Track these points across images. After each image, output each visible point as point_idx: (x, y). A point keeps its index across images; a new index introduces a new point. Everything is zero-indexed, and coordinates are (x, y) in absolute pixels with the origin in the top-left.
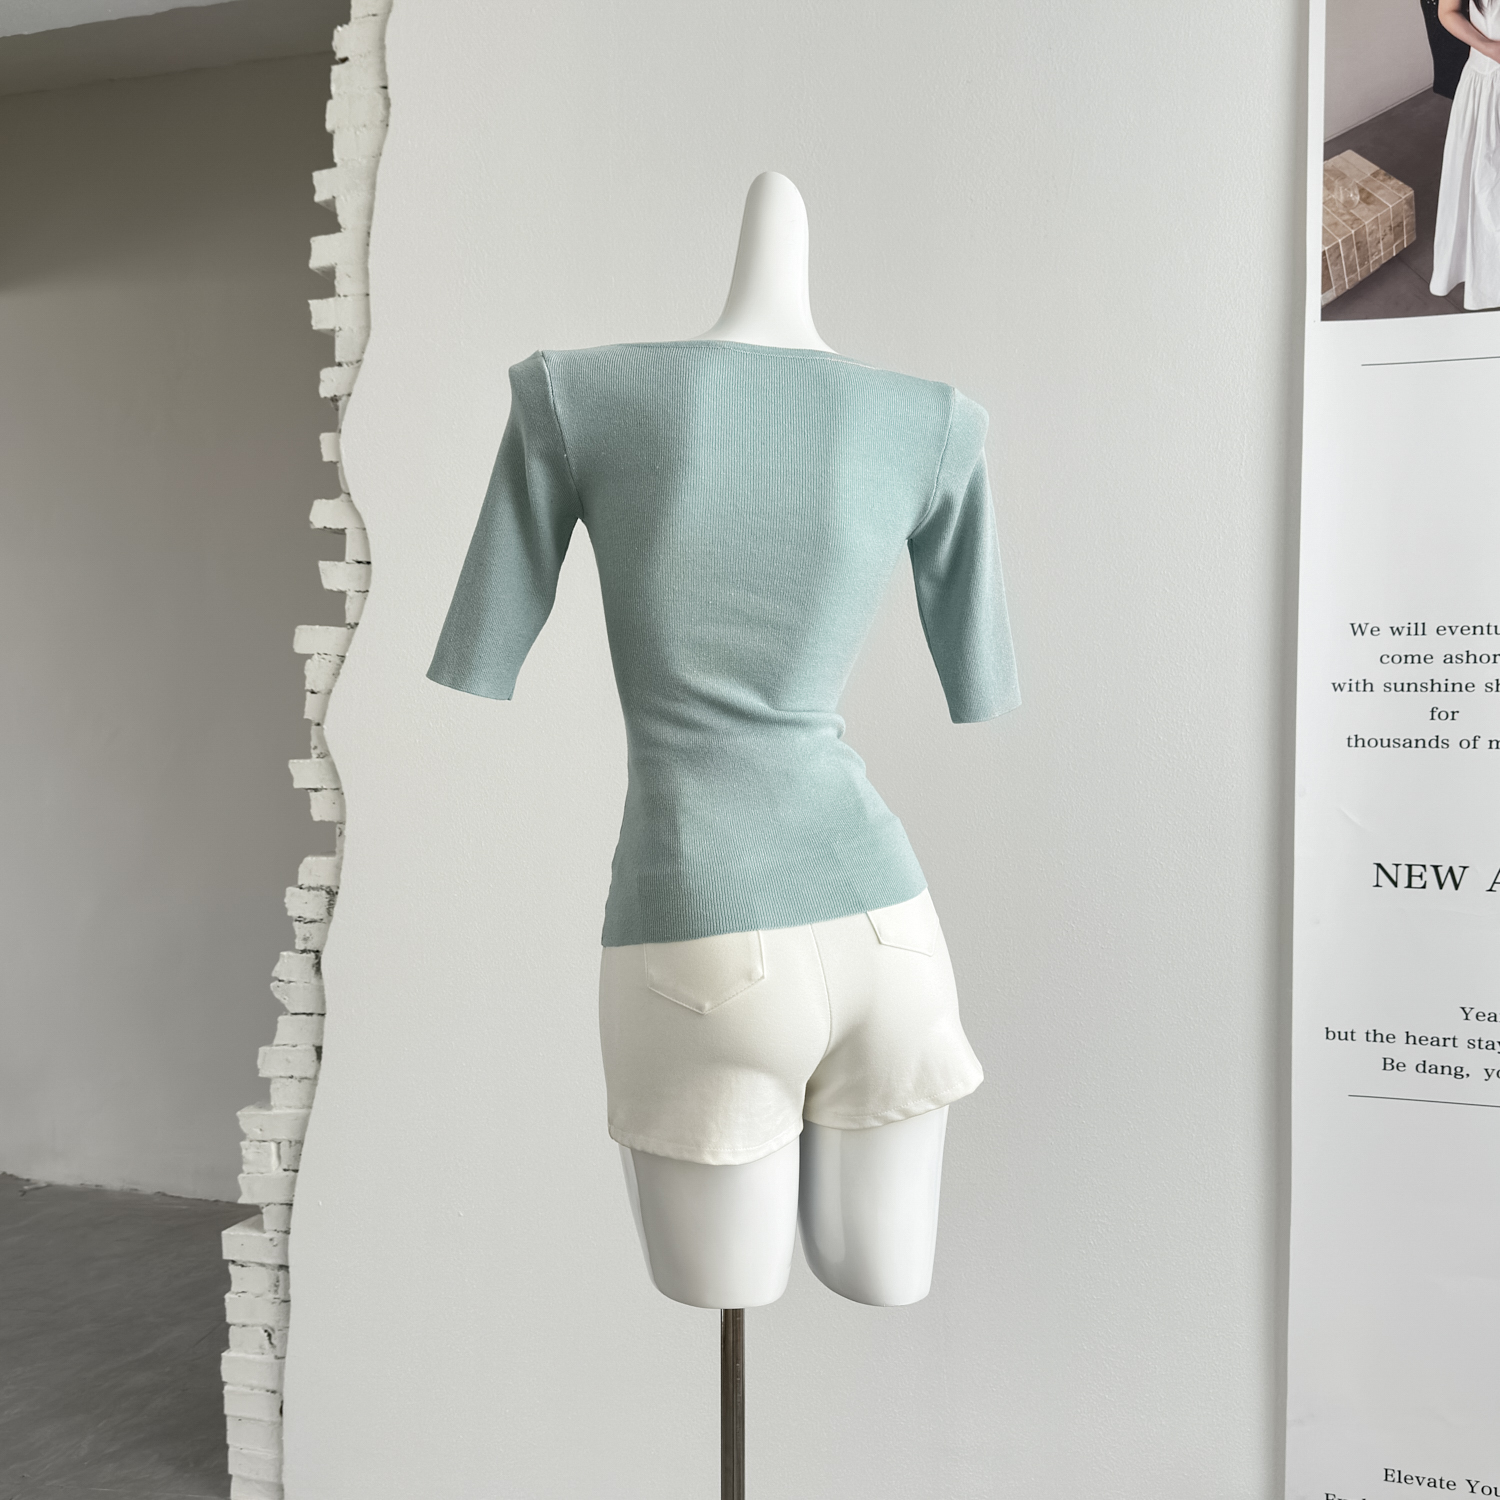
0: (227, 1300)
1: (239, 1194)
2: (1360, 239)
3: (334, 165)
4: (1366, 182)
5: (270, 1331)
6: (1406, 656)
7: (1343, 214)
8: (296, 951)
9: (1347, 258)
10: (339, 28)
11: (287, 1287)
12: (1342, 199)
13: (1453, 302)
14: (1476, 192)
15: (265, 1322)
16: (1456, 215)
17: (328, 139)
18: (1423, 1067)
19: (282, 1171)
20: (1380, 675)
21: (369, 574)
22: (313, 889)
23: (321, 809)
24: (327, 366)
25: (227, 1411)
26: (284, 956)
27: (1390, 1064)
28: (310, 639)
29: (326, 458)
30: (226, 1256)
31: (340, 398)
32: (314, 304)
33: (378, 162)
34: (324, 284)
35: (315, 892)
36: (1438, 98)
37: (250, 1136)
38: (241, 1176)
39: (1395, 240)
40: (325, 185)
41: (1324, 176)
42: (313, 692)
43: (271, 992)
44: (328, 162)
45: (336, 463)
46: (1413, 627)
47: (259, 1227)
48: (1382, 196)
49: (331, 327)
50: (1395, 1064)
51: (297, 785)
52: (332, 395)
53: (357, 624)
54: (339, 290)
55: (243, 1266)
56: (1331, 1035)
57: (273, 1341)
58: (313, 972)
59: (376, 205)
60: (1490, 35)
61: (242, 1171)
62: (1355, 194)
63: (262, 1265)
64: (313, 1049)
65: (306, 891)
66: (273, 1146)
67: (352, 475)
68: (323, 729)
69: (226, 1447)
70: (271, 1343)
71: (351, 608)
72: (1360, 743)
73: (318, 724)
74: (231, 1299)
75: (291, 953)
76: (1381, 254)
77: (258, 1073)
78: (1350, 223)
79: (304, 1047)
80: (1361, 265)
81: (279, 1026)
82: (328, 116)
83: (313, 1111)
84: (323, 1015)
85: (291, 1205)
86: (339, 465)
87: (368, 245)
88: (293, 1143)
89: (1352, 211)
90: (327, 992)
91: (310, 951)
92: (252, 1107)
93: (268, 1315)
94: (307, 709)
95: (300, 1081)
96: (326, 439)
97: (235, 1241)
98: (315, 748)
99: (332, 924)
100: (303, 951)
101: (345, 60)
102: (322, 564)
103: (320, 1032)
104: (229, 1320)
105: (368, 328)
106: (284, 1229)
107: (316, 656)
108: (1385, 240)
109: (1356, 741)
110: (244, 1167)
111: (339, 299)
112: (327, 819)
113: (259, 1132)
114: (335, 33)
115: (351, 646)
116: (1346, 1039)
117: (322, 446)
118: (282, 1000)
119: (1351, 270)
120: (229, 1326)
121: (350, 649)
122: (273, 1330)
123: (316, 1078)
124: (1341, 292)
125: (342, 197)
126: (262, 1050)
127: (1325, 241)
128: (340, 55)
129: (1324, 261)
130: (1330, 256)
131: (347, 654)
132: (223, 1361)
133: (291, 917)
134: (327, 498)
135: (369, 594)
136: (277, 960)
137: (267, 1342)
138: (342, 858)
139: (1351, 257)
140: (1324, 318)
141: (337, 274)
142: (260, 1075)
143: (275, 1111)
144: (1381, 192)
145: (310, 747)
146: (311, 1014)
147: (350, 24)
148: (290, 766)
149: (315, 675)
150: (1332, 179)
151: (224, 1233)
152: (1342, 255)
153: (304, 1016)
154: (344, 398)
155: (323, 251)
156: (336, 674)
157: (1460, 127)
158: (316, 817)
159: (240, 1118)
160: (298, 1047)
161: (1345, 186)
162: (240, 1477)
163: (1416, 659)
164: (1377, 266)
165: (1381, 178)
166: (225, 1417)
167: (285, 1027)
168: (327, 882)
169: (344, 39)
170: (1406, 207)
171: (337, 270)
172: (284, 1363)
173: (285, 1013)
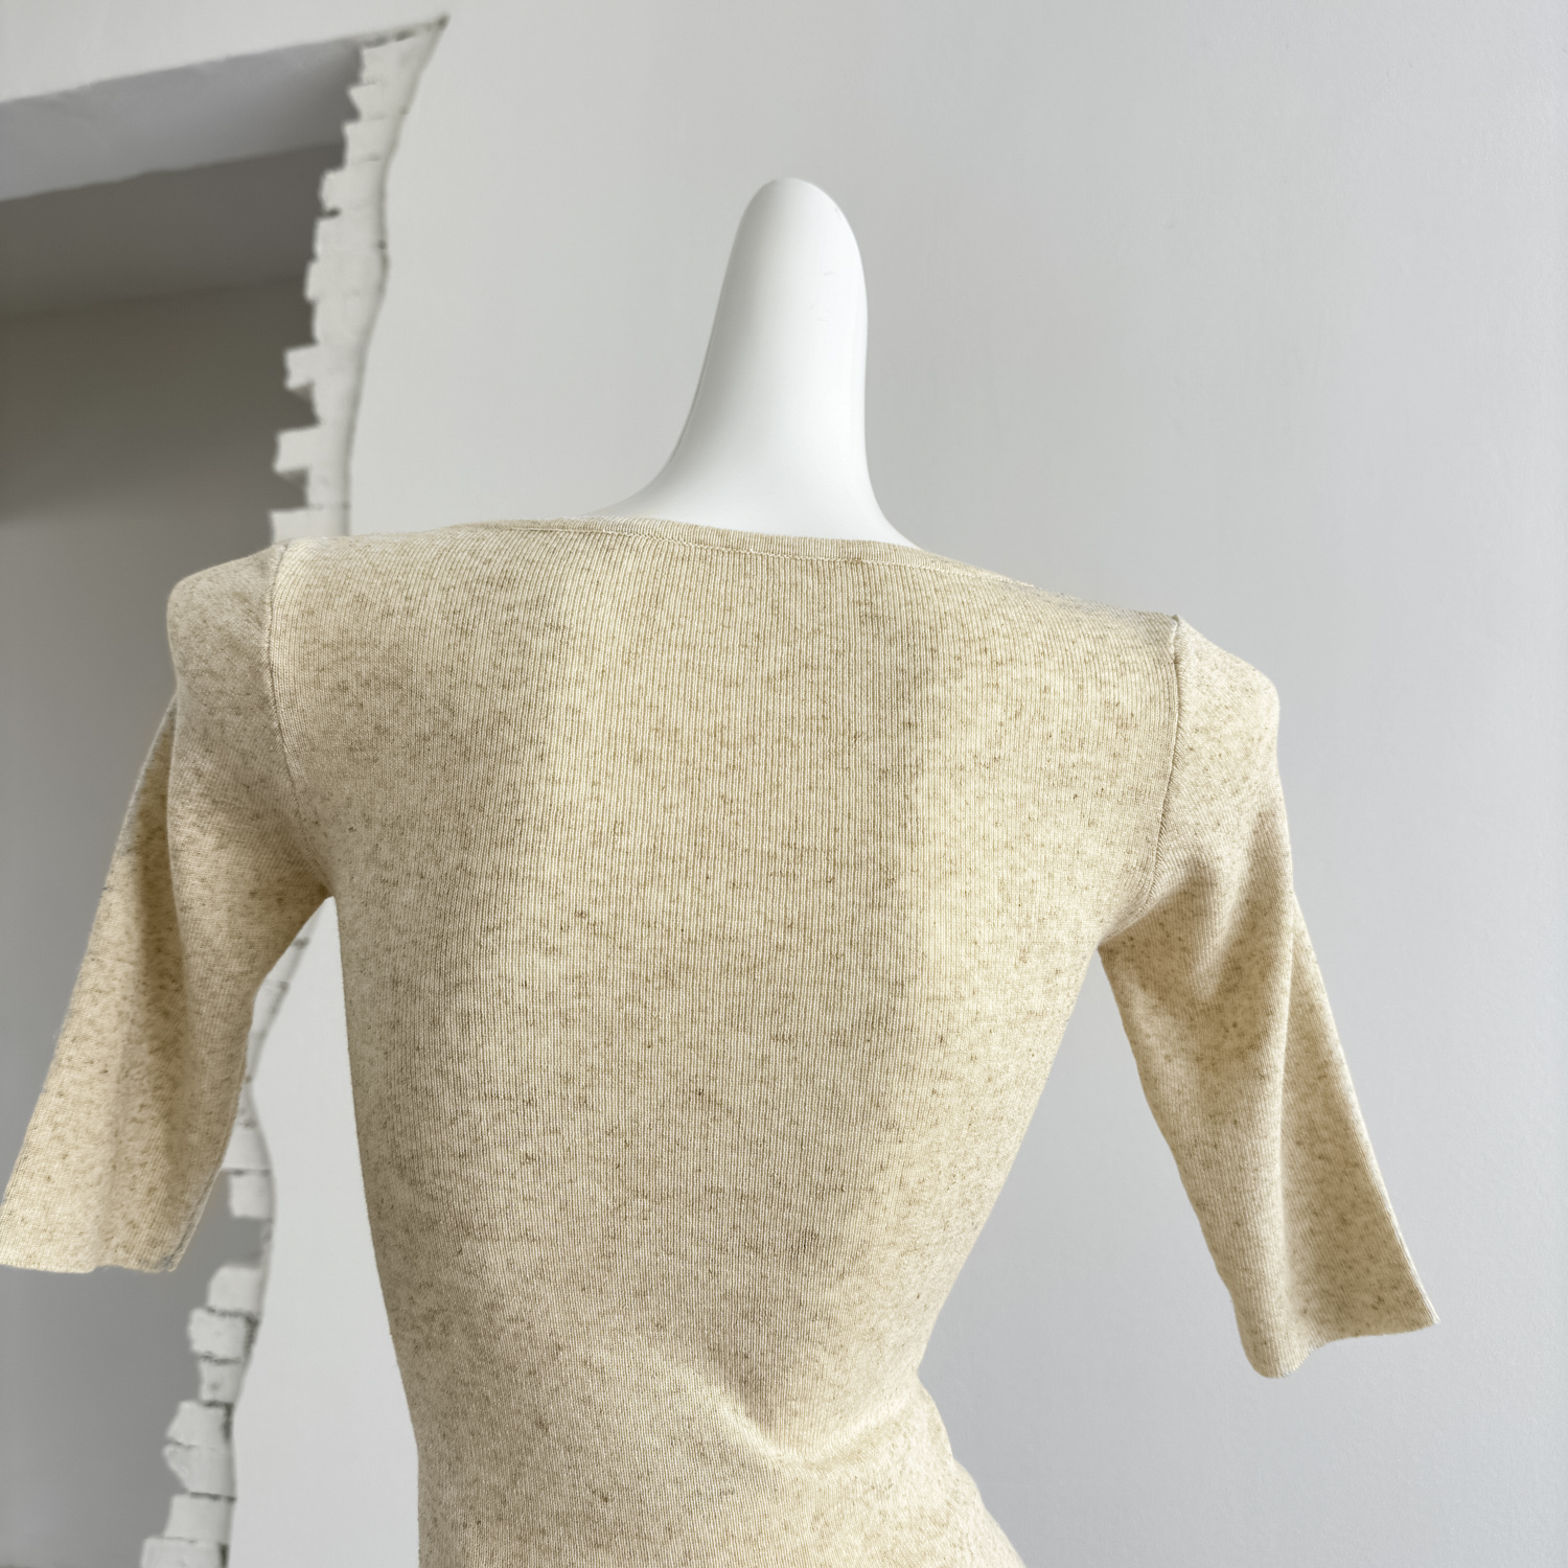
3: (313, 342)
8: (201, 1403)
10: (330, 174)
17: (308, 309)
22: (228, 1314)
23: (243, 1201)
26: (183, 1409)
32: (278, 517)
34: (292, 490)
35: (230, 1320)
40: (301, 367)
44: (305, 337)
54: (310, 499)
58: (219, 1436)
59: (363, 392)
64: (217, 1549)
65: (218, 1317)
75: (194, 1406)
79: (205, 1544)
81: (175, 1508)
82: (310, 281)
84: (231, 1500)
87: (351, 439)
90: (238, 1469)
91: (220, 1405)
99: (251, 1369)
100: (211, 1404)
101: (334, 213)
103: (226, 1525)
115: (297, 971)
118: (179, 1472)
121: (295, 976)
125: (321, 382)
126: (150, 1544)
128: (328, 207)
131: (294, 985)
133: (196, 1354)
136: (174, 1415)
138: (267, 1273)
141: (310, 480)
146: (215, 1497)
147: (344, 169)
153: (207, 1500)
155: (294, 450)
156: (275, 1010)
158: (237, 1212)
160: (196, 1546)
167: (184, 1515)
168: (245, 1305)
169: (336, 188)
171: (310, 474)
173: (182, 1491)
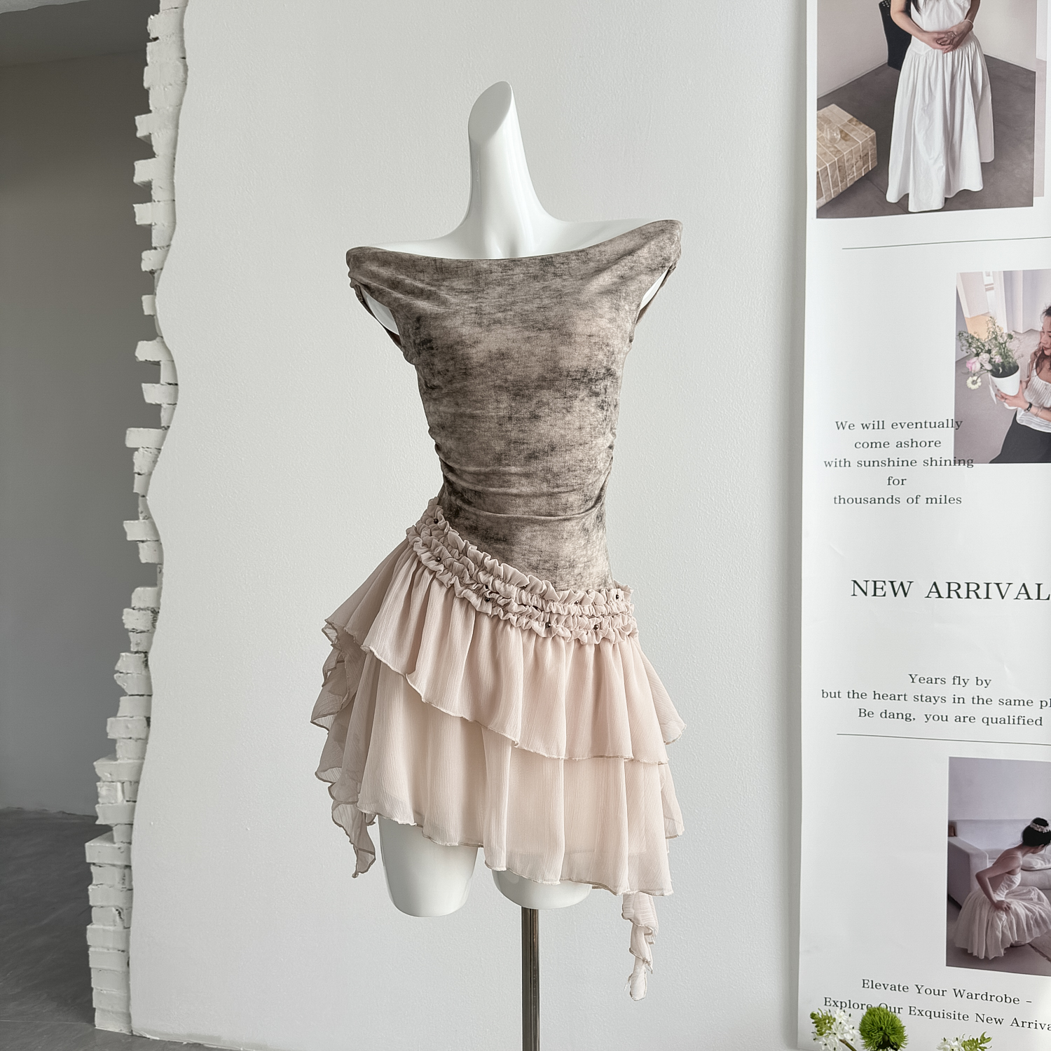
0: (90, 890)
1: (97, 818)
2: (840, 164)
3: (150, 112)
4: (845, 126)
5: (121, 911)
6: (872, 443)
7: (829, 147)
8: (132, 652)
9: (832, 177)
10: (152, 17)
11: (131, 881)
12: (829, 137)
13: (902, 207)
14: (916, 133)
15: (117, 904)
16: (903, 146)
17: (146, 93)
18: (885, 714)
19: (125, 802)
20: (855, 455)
21: (176, 392)
22: (142, 609)
23: (146, 555)
24: (146, 250)
25: (91, 966)
26: (123, 656)
27: (863, 713)
28: (137, 437)
29: (146, 313)
30: (88, 861)
31: (156, 271)
32: (138, 208)
33: (180, 109)
34: (145, 193)
35: (144, 612)
36: (891, 69)
37: (104, 779)
38: (97, 806)
39: (864, 165)
40: (144, 125)
41: (818, 121)
42: (139, 474)
43: (115, 681)
44: (146, 110)
45: (153, 316)
46: (876, 424)
47: (111, 840)
48: (855, 135)
49: (149, 223)
50: (866, 713)
51: (129, 538)
52: (150, 269)
53: (169, 427)
54: (153, 198)
55: (100, 866)
56: (825, 695)
57: (122, 916)
58: (143, 666)
59: (179, 138)
60: (925, 29)
61: (98, 803)
62: (837, 134)
63: (114, 865)
64: (145, 719)
65: (137, 611)
66: (119, 785)
67: (163, 324)
68: (146, 499)
69: (92, 989)
70: (121, 918)
71: (164, 415)
72: (842, 501)
73: (143, 496)
74: (93, 889)
75: (128, 654)
76: (854, 175)
77: (107, 736)
78: (834, 153)
79: (138, 718)
80: (842, 181)
81: (122, 703)
82: (145, 78)
83: (146, 761)
84: (150, 696)
85: (132, 824)
86: (155, 317)
87: (174, 166)
88: (133, 783)
89: (835, 145)
90: (153, 681)
91: (141, 652)
92: (104, 759)
93: (117, 899)
94: (135, 486)
95: (136, 741)
96: (146, 299)
97: (95, 850)
98: (142, 512)
99: (156, 633)
100: (136, 652)
101: (156, 39)
102: (144, 385)
103: (149, 707)
104: (91, 903)
105: (174, 222)
106: (128, 841)
107: (141, 450)
108: (857, 165)
109: (840, 500)
110: (100, 800)
111: (153, 203)
112: (150, 562)
113: (109, 776)
114: (149, 20)
115: (165, 442)
116: (835, 697)
117: (144, 304)
118: (123, 686)
119: (835, 185)
120: (91, 907)
121: (164, 444)
122: (122, 909)
123: (147, 738)
124: (829, 200)
125: (156, 134)
126: (110, 720)
127: (819, 165)
128: (152, 36)
129: (818, 178)
130: (821, 175)
131: (162, 448)
132: (88, 932)
133: (127, 629)
134: (147, 340)
135: (177, 406)
136: (118, 659)
137: (118, 917)
138: (161, 588)
139: (835, 176)
140: (818, 217)
141: (153, 187)
142: (109, 737)
143: (119, 761)
144: (854, 133)
145: (138, 512)
146: (143, 695)
147: (160, 14)
148: (124, 525)
149: (140, 462)
150: (823, 123)
151: (87, 844)
152: (829, 175)
153: (138, 697)
154: (159, 272)
155: (143, 171)
156: (155, 462)
157: (905, 91)
158: (143, 561)
159: (96, 767)
160: (134, 718)
161: (830, 128)
162: (99, 1009)
163: (878, 445)
164: (852, 183)
165: (854, 123)
166: (90, 969)
168: (152, 606)
169: (155, 24)
170: (870, 143)
171: (153, 184)
172: (130, 931)
173: (124, 694)
